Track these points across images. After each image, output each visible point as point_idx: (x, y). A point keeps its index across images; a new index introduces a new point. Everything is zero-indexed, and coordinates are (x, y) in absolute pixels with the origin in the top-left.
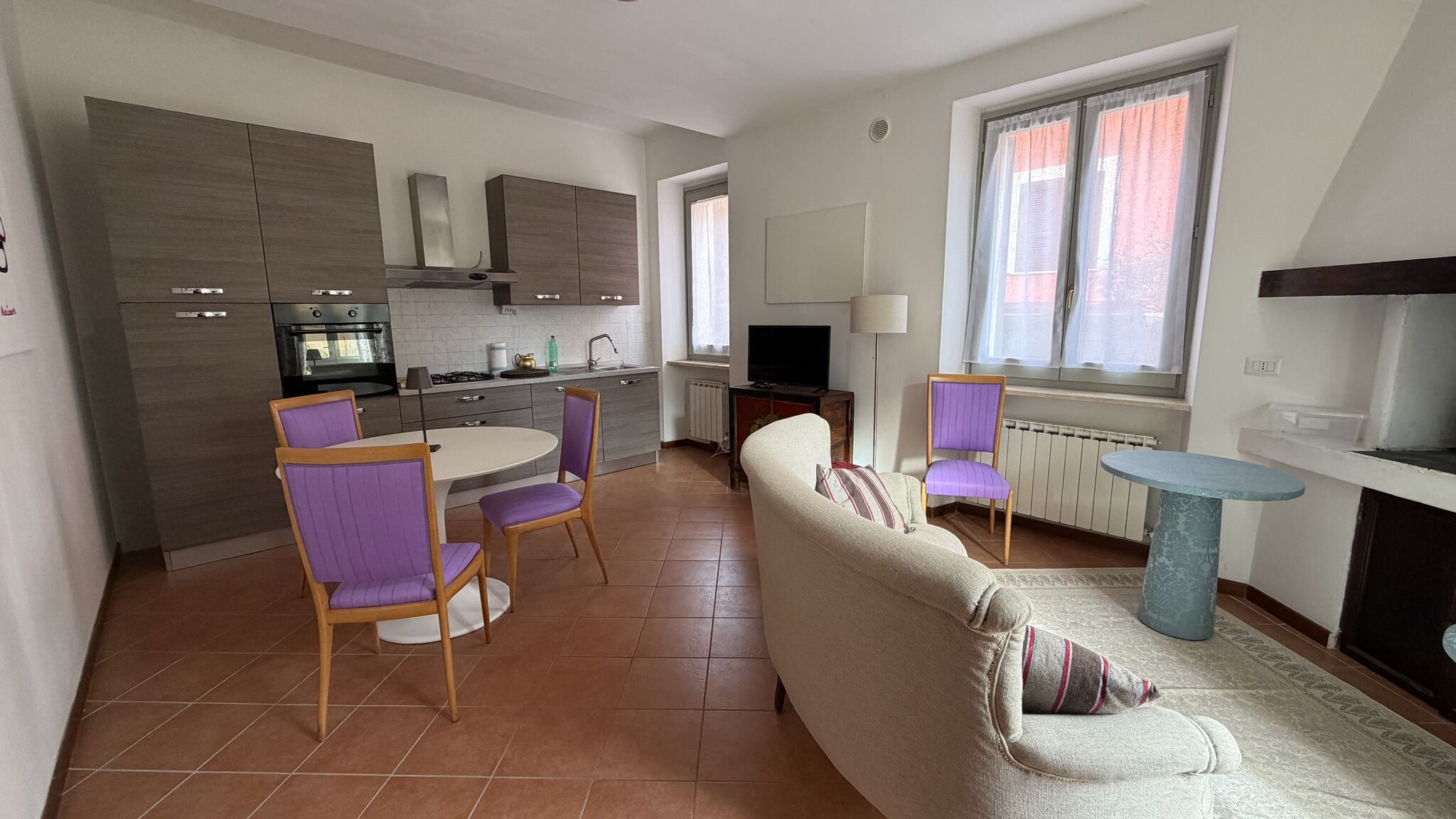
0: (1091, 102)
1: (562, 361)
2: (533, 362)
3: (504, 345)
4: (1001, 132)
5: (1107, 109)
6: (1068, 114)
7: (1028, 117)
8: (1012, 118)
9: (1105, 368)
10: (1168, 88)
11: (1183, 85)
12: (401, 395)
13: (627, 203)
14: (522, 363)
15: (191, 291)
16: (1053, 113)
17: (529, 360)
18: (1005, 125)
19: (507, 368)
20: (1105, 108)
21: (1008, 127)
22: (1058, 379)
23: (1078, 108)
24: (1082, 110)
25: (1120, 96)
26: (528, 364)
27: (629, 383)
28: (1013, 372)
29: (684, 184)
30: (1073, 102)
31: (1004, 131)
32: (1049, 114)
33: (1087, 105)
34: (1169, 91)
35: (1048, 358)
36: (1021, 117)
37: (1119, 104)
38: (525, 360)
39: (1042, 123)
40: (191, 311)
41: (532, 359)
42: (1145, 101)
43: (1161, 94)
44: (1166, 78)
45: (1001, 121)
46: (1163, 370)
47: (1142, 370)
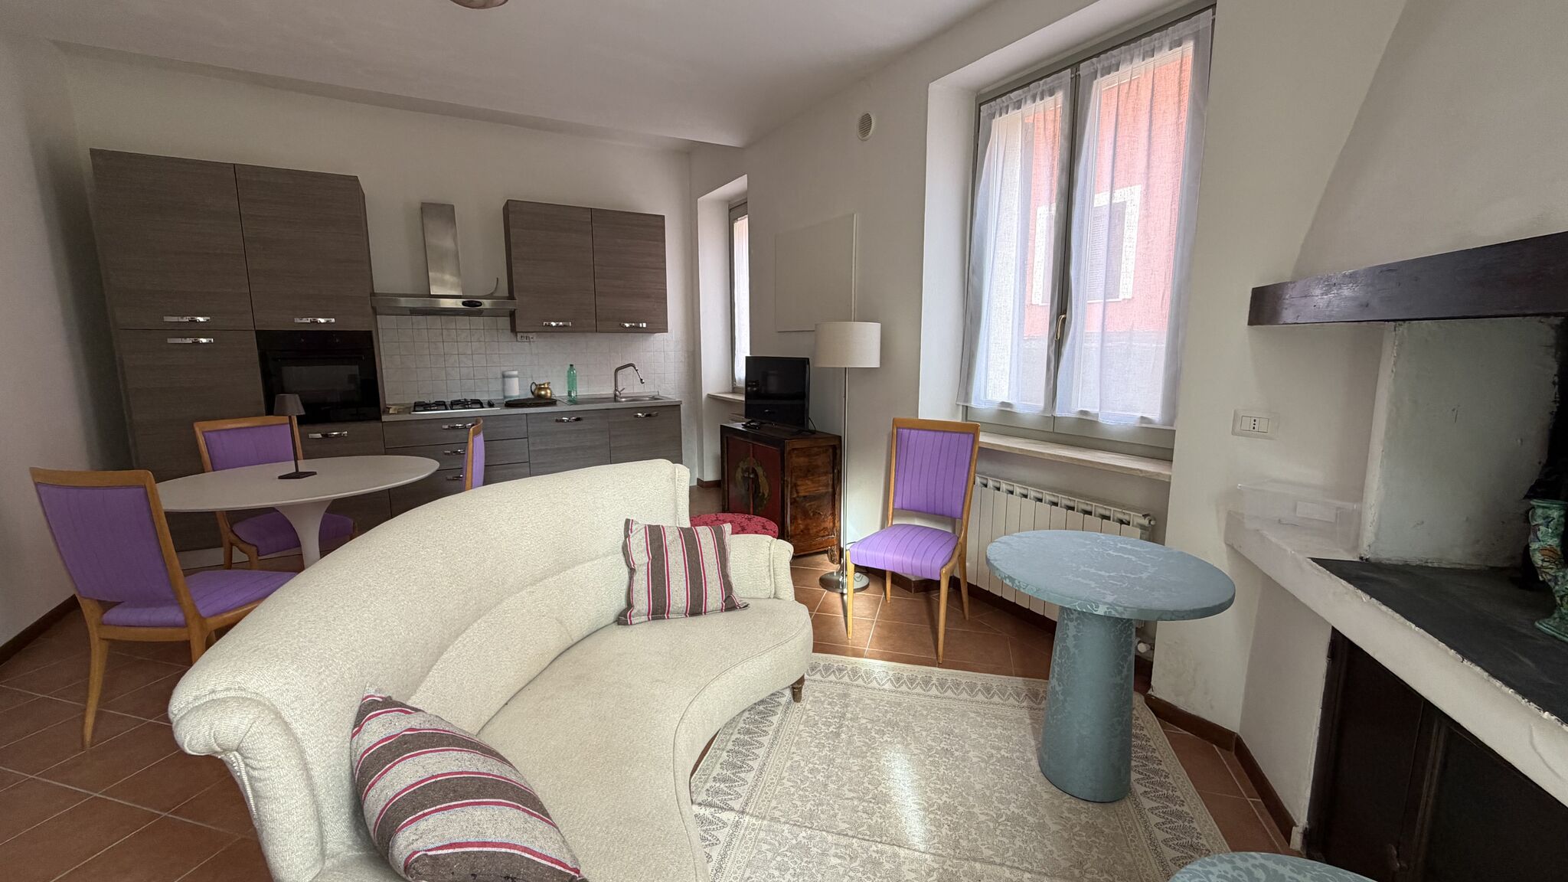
0: (1085, 69)
1: (582, 391)
2: (549, 391)
3: (516, 373)
4: (994, 118)
5: (1102, 76)
6: (1060, 87)
7: (1020, 95)
8: (1004, 98)
9: (1100, 420)
10: (1167, 42)
11: (1186, 33)
12: (383, 420)
13: (655, 225)
14: (536, 392)
15: (186, 319)
16: (1044, 88)
17: (545, 389)
18: (998, 107)
19: (519, 396)
20: (1099, 75)
21: (1001, 109)
22: (1053, 430)
23: (1072, 78)
24: (1076, 80)
25: (1115, 56)
26: (543, 393)
27: (647, 416)
28: (1006, 420)
29: (729, 201)
30: (1067, 71)
31: (997, 115)
32: (1040, 89)
33: (1080, 72)
34: (1171, 43)
35: (1042, 405)
36: (1012, 95)
37: (1115, 68)
38: (540, 389)
39: (1034, 101)
40: (186, 338)
41: (548, 388)
42: (1143, 60)
43: (1161, 48)
44: (1165, 27)
45: (993, 103)
46: (1164, 425)
47: (1141, 423)
